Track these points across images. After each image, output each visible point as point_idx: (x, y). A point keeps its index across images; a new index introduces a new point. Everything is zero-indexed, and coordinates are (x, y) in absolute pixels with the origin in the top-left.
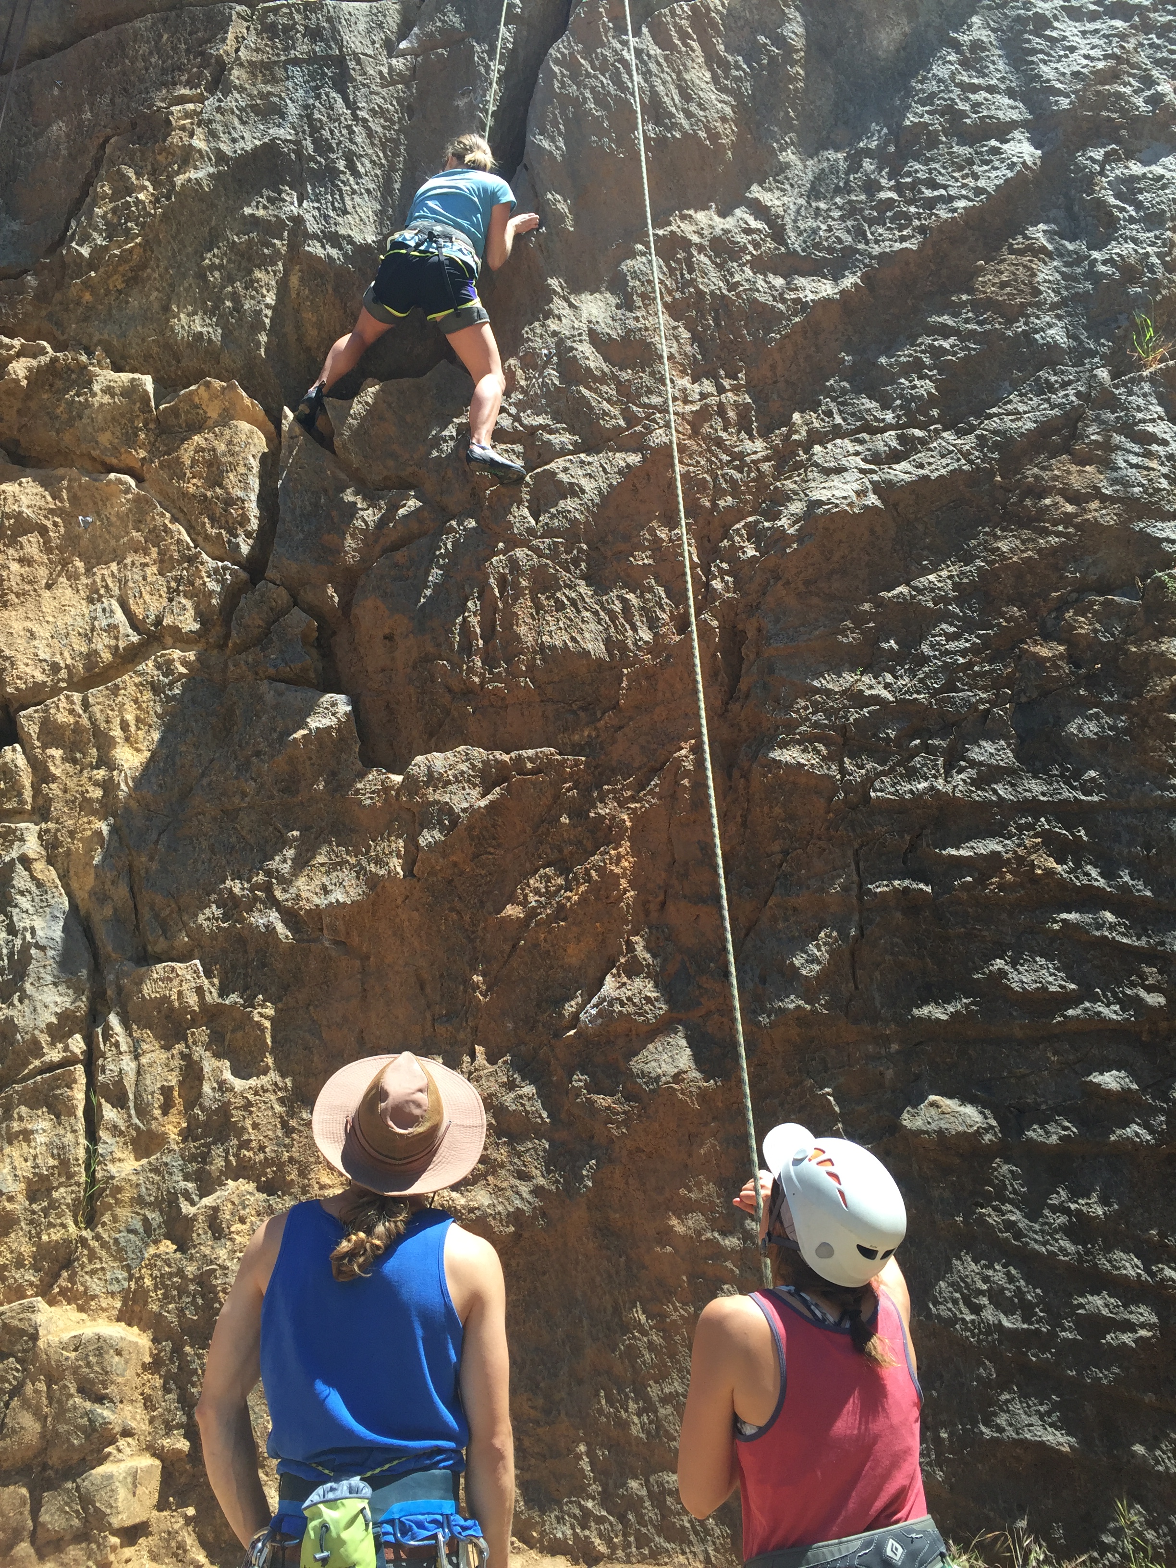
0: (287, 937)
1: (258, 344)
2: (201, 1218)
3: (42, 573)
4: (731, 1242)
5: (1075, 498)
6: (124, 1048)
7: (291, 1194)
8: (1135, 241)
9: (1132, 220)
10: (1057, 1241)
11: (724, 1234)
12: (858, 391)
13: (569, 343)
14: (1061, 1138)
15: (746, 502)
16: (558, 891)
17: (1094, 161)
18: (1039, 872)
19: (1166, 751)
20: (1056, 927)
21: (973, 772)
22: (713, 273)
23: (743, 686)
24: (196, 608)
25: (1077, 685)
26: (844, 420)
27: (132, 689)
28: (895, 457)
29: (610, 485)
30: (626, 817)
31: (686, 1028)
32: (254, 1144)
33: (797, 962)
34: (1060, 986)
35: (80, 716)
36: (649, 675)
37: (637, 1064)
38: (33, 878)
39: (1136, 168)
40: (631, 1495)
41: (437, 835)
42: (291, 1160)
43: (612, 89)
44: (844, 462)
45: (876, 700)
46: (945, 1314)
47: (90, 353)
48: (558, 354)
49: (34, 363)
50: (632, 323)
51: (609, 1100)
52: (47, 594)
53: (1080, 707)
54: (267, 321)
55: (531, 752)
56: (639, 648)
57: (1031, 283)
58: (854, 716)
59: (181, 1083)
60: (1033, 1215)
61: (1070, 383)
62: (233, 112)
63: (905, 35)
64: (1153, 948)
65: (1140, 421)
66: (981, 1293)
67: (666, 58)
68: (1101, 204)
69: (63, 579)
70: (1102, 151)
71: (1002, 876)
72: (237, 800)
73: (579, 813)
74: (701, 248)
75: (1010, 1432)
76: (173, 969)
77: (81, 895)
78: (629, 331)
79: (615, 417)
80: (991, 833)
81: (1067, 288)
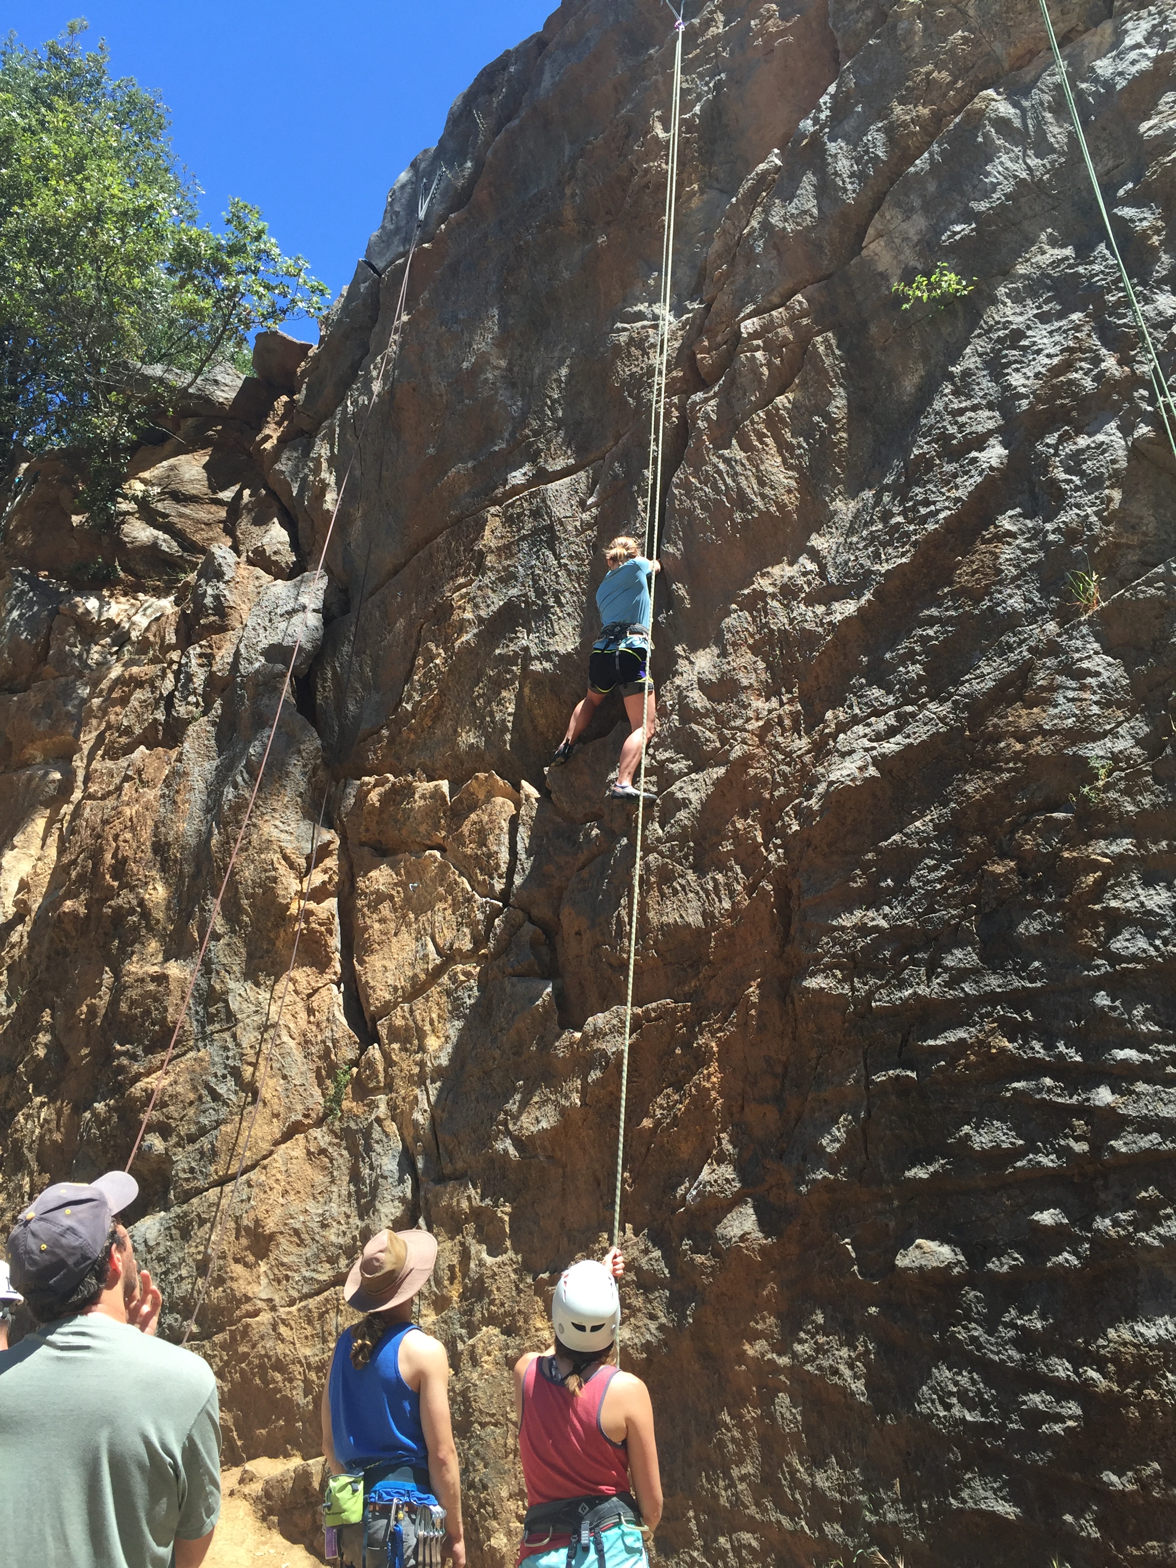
0: (516, 1156)
1: (505, 742)
2: (465, 1352)
3: (392, 925)
4: (784, 1361)
5: (1023, 737)
7: (519, 1335)
8: (1079, 506)
9: (1077, 489)
10: (1006, 1350)
11: (780, 1355)
12: (870, 684)
13: (685, 693)
14: (1011, 1267)
15: (794, 788)
16: (674, 1105)
17: (1048, 446)
18: (994, 1051)
19: (1092, 937)
20: (1008, 1094)
21: (946, 976)
22: (781, 613)
24: (471, 934)
25: (1025, 892)
26: (861, 709)
27: (436, 996)
28: (891, 732)
29: (707, 795)
31: (754, 1200)
32: (497, 1302)
33: (824, 1143)
34: (1011, 1143)
35: (408, 1020)
36: (729, 934)
37: (719, 1231)
38: (384, 1131)
39: (1083, 441)
40: (720, 1548)
41: (598, 1073)
42: (519, 1311)
43: (712, 495)
44: (856, 744)
45: (876, 929)
46: (926, 1411)
47: (414, 774)
48: (679, 703)
49: (383, 789)
50: (726, 667)
51: (703, 1257)
52: (394, 940)
53: (1027, 911)
54: (510, 725)
55: (654, 1005)
56: (723, 916)
57: (994, 565)
58: (860, 944)
59: (459, 1262)
60: (991, 1332)
61: (1025, 639)
62: (487, 586)
63: (921, 377)
64: (1081, 1104)
65: (1078, 660)
66: (951, 1394)
67: (748, 458)
68: (1054, 482)
69: (403, 928)
70: (1056, 435)
71: (967, 1059)
72: (490, 1063)
73: (687, 1045)
74: (773, 596)
75: (971, 1504)
76: (454, 1185)
77: (409, 1140)
78: (723, 674)
79: (714, 741)
80: (959, 1024)
81: (1025, 561)
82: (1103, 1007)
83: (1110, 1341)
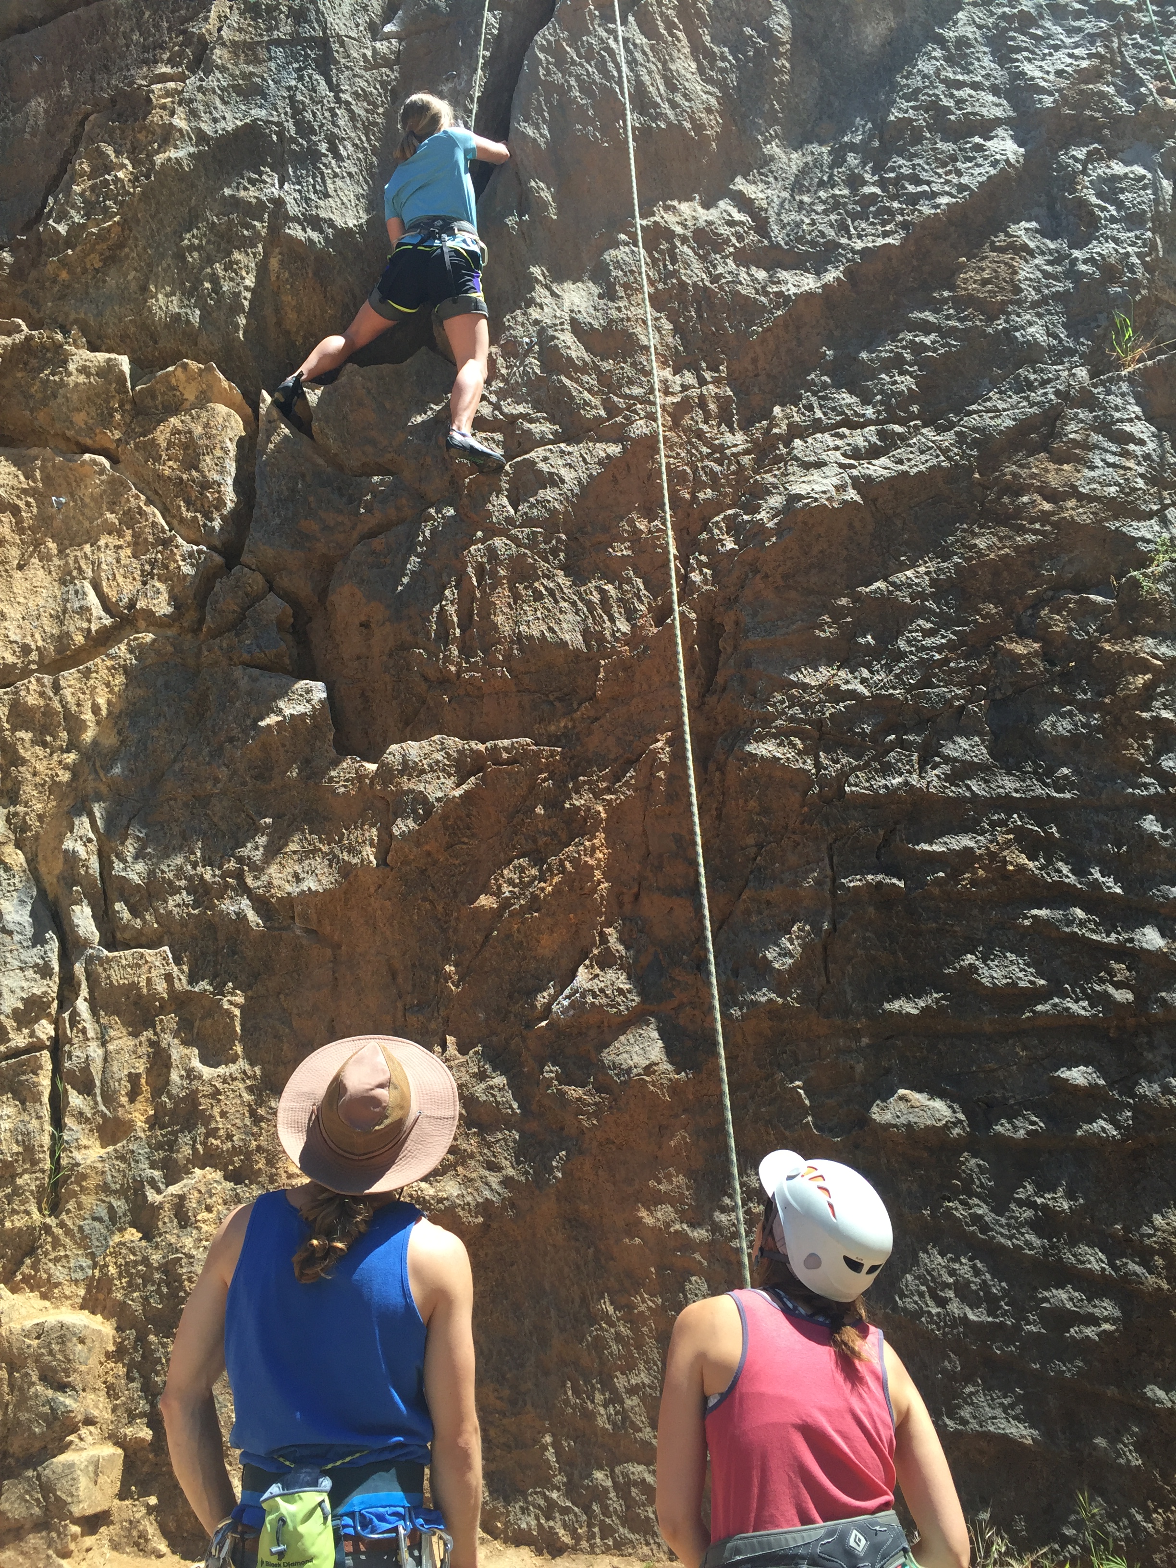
0: (258, 924)
1: (237, 327)
2: (167, 1206)
3: (14, 553)
4: (700, 1234)
5: (1052, 496)
6: (91, 1034)
7: (258, 1183)
8: (1116, 240)
9: (1113, 220)
10: (1023, 1234)
11: (693, 1225)
12: (838, 386)
13: (551, 332)
14: (1028, 1133)
15: (726, 495)
16: (531, 882)
17: (1076, 160)
18: (1011, 868)
19: (1138, 749)
20: (1027, 923)
21: (947, 768)
22: (696, 265)
23: (720, 679)
24: (170, 591)
25: (1051, 683)
26: (825, 414)
27: (104, 672)
28: (873, 453)
29: (590, 476)
30: (601, 809)
31: (659, 1019)
32: (221, 1132)
33: (770, 956)
34: (1030, 982)
35: (50, 699)
36: (625, 666)
37: (608, 1056)
39: (1118, 168)
40: (596, 1487)
41: (411, 824)
42: (259, 1148)
43: (597, 77)
44: (824, 456)
45: (853, 694)
46: (911, 1306)
47: (66, 332)
48: (539, 343)
49: (9, 341)
50: (614, 314)
51: (580, 1091)
52: (18, 575)
53: (1054, 705)
54: (246, 303)
55: (506, 742)
56: (617, 640)
57: (1012, 280)
58: (830, 710)
59: (148, 1071)
60: (999, 1209)
61: (1049, 381)
62: (214, 92)
63: (891, 30)
64: (1121, 945)
65: (1118, 421)
66: (947, 1286)
67: (652, 47)
68: (1083, 203)
69: (35, 560)
70: (1085, 150)
71: (974, 873)
72: (209, 786)
73: (554, 804)
74: (684, 240)
75: (974, 1425)
76: (142, 956)
77: (50, 880)
78: (611, 321)
79: (596, 407)
80: (964, 829)
81: (1048, 287)
82: (1152, 834)
83: (1156, 1229)
